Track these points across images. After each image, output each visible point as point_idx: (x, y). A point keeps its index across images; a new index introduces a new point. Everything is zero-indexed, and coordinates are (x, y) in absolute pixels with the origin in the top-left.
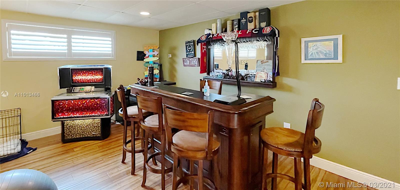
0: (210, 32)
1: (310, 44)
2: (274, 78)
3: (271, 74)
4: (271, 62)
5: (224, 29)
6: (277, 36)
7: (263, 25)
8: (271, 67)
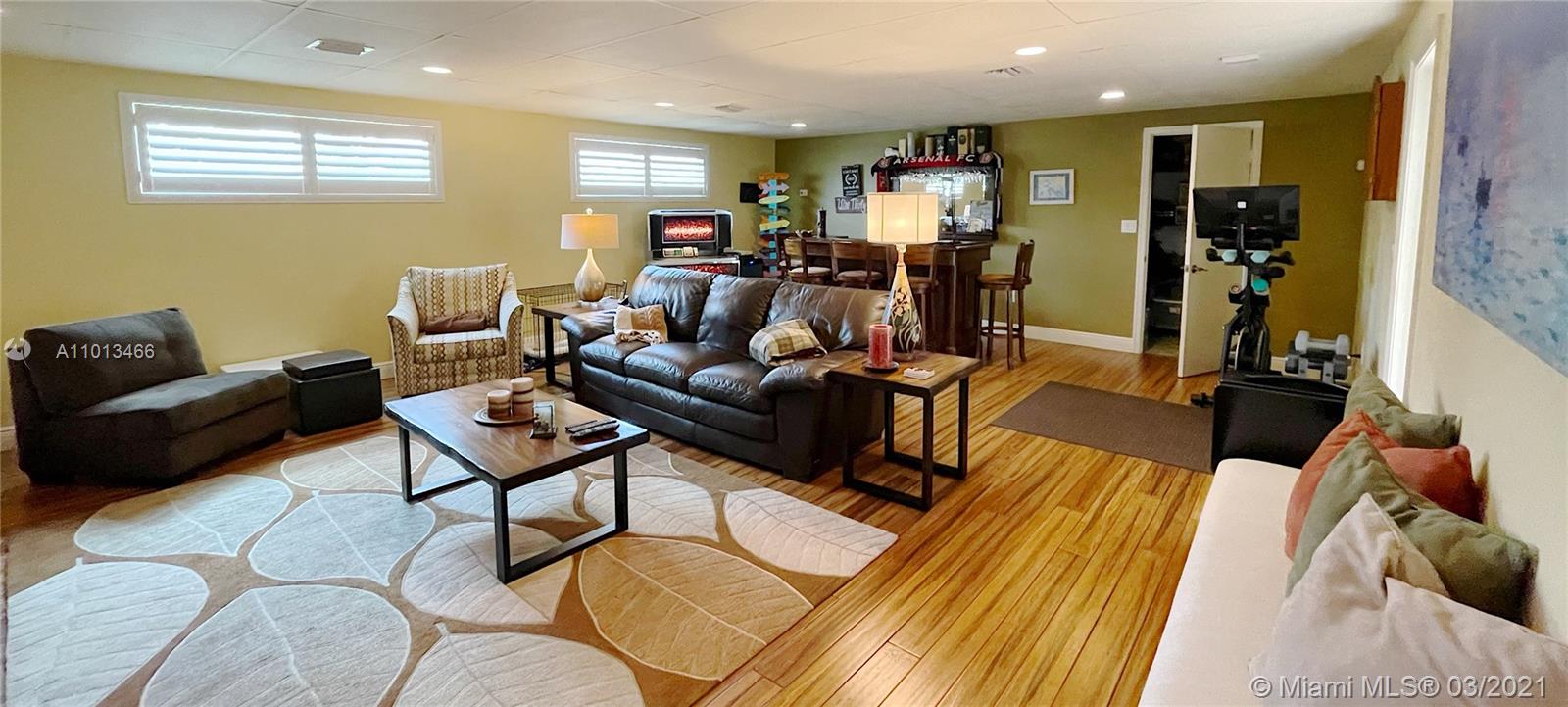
0: (895, 153)
1: (1040, 179)
2: (994, 226)
3: (990, 221)
4: (990, 204)
5: (919, 150)
6: (999, 166)
7: (981, 149)
8: (991, 212)
